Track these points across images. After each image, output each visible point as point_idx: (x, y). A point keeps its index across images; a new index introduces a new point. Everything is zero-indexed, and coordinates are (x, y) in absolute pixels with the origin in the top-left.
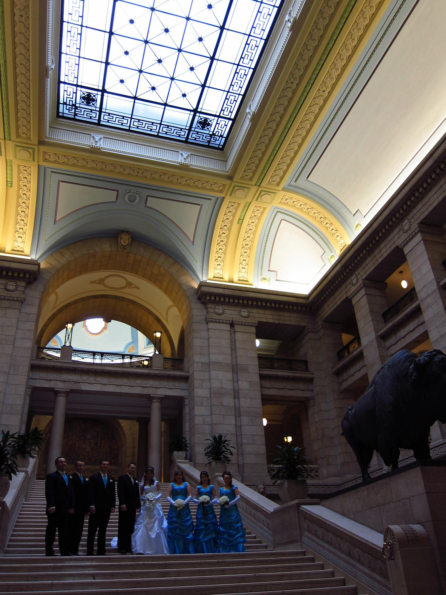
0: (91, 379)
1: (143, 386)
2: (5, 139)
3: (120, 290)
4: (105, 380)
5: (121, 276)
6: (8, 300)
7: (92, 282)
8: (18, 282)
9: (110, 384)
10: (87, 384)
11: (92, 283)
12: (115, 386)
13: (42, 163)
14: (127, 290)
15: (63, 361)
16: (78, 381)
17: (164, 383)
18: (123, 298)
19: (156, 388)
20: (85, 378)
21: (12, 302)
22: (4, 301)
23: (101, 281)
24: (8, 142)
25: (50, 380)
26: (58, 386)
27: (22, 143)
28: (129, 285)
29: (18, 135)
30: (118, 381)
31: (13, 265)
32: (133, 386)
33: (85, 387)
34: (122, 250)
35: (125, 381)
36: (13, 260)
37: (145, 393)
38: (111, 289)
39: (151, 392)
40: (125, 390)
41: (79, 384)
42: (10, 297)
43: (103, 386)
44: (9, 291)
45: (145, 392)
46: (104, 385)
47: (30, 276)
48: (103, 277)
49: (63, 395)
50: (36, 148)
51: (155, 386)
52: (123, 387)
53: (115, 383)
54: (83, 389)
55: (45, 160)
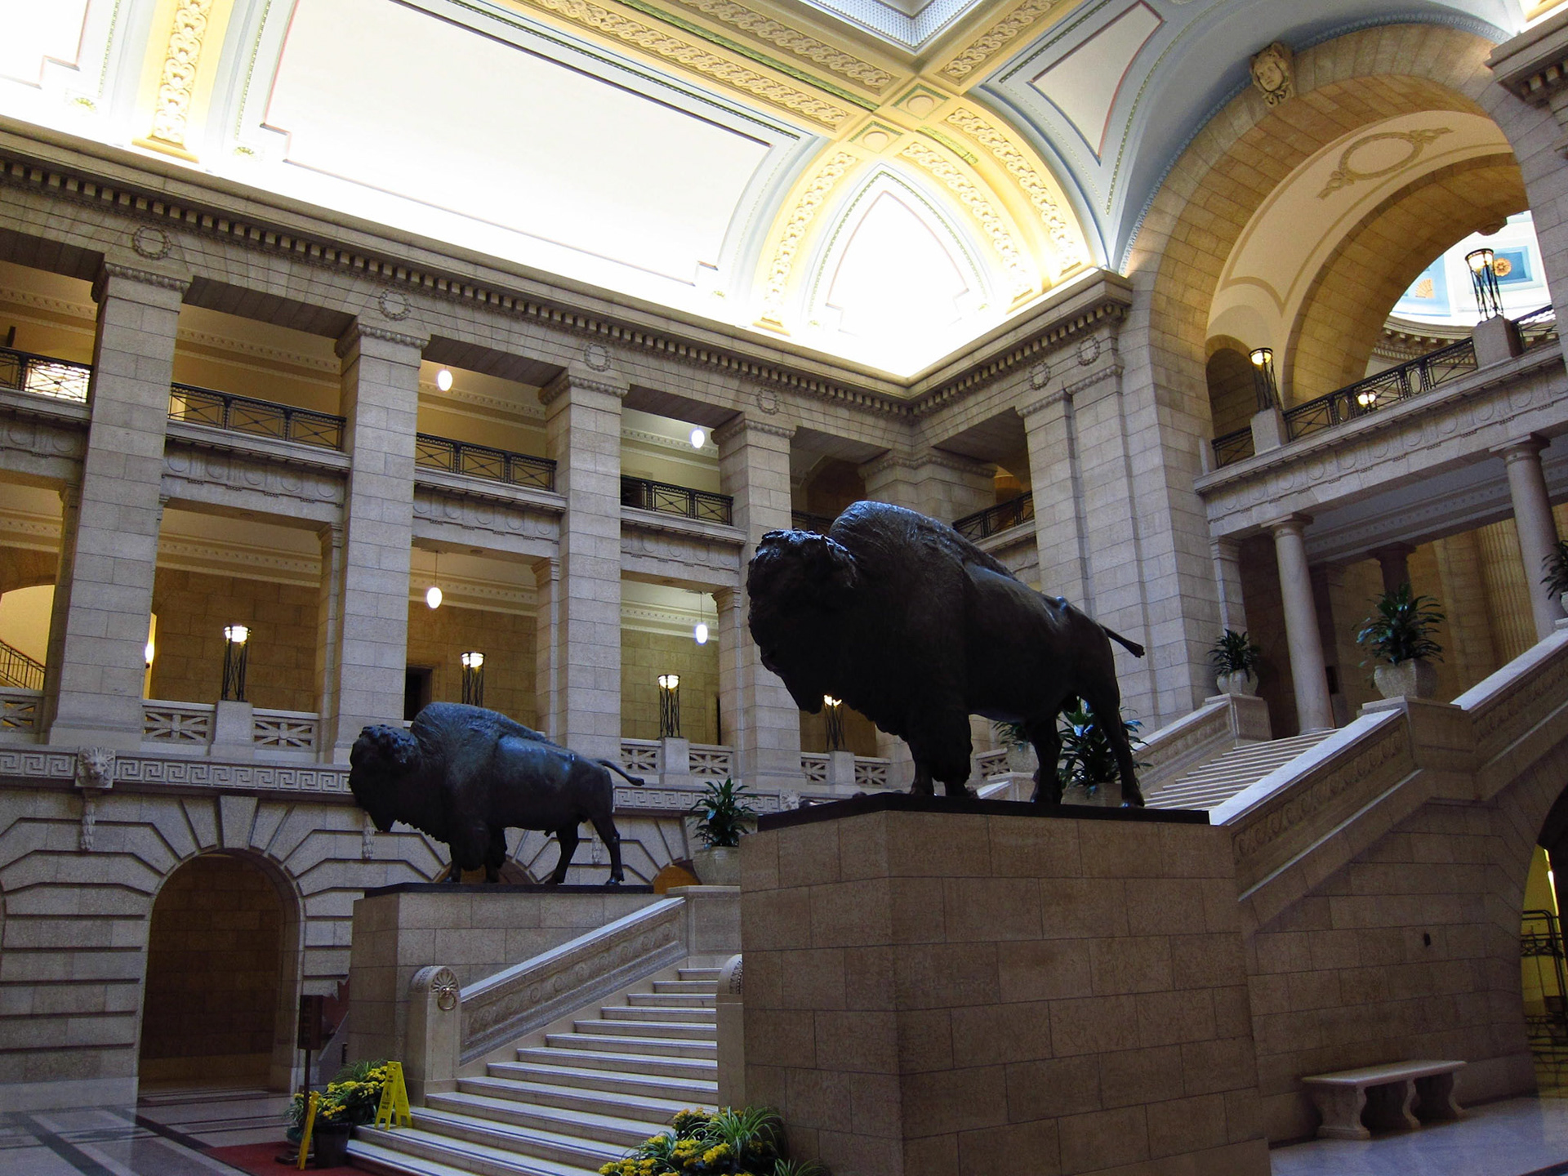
0: (1330, 468)
1: (1462, 432)
2: (871, 111)
3: (1416, 161)
4: (1363, 457)
5: (1368, 138)
6: (1092, 384)
7: (1324, 195)
8: (1096, 335)
9: (1378, 464)
10: (1327, 484)
11: (1326, 195)
12: (1391, 462)
13: (970, 84)
14: (1428, 150)
15: (1267, 450)
16: (1303, 487)
17: (1521, 400)
18: (1450, 167)
19: (1503, 422)
20: (1317, 471)
21: (1098, 385)
22: (1087, 391)
23: (1343, 175)
24: (879, 111)
25: (1248, 509)
26: (1268, 516)
27: (895, 94)
28: (1418, 139)
29: (877, 91)
30: (1394, 447)
31: (1066, 310)
32: (1438, 444)
33: (1325, 495)
34: (1276, 103)
35: (1411, 439)
36: (1058, 301)
37: (1473, 450)
38: (1393, 174)
39: (1490, 439)
40: (1421, 462)
41: (1309, 493)
42: (1091, 376)
43: (1362, 475)
44: (1088, 364)
45: (1473, 445)
46: (1365, 470)
47: (1105, 311)
48: (1336, 168)
49: (1286, 531)
50: (918, 81)
51: (1498, 419)
52: (1413, 458)
53: (1390, 455)
54: (1321, 501)
55: (960, 80)
